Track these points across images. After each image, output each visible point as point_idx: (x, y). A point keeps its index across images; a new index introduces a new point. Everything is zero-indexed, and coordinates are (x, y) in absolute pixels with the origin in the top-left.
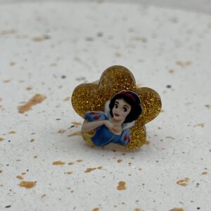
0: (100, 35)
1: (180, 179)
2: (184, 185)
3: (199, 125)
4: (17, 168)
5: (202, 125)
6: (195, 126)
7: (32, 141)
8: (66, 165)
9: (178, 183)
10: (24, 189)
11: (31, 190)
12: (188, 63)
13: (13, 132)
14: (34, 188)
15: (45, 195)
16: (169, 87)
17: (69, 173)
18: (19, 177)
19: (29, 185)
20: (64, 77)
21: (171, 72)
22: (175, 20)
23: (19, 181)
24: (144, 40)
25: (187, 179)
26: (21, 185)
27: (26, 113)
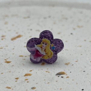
0: (50, 17)
1: (66, 63)
2: (68, 65)
3: (79, 46)
4: (5, 57)
5: (81, 46)
6: (78, 47)
7: (13, 49)
8: (24, 57)
9: (65, 64)
10: (6, 63)
11: (9, 64)
12: (82, 27)
13: (7, 46)
14: (10, 63)
15: (13, 66)
16: (72, 34)
17: (24, 59)
18: (5, 60)
19: (8, 62)
20: (31, 30)
21: (74, 29)
22: (81, 13)
23: (5, 61)
24: (67, 19)
25: (69, 63)
26: (5, 62)
27: (14, 40)
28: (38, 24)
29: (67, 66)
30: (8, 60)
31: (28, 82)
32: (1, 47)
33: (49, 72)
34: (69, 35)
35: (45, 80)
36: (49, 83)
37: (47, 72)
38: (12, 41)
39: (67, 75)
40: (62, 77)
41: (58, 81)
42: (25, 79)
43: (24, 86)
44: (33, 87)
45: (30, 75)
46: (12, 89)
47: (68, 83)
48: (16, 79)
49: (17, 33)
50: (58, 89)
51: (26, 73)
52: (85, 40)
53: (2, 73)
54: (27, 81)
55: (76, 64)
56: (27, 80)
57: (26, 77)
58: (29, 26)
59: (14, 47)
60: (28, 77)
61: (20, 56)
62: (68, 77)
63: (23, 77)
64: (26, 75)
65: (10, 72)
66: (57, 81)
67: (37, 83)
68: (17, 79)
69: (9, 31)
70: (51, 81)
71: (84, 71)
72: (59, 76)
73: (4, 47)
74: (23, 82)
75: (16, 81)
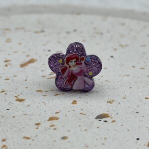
28: (59, 42)
29: (111, 104)
30: (20, 97)
31: (55, 129)
32: (7, 78)
33: (85, 114)
34: (109, 59)
35: (80, 126)
36: (86, 130)
37: (81, 114)
38: (22, 69)
39: (111, 118)
40: (105, 121)
41: (100, 128)
42: (50, 125)
43: (49, 135)
44: (64, 136)
45: (57, 119)
46: (33, 140)
47: (115, 130)
48: (36, 124)
49: (28, 56)
50: (101, 138)
51: (51, 116)
52: (134, 67)
53: (14, 117)
54: (53, 128)
55: (125, 102)
56: (53, 126)
57: (51, 121)
58: (45, 45)
59: (27, 77)
60: (54, 122)
61: (37, 91)
62: (114, 121)
63: (47, 122)
64: (51, 119)
65: (25, 115)
66: (98, 127)
67: (69, 131)
68: (38, 124)
69: (15, 52)
70: (90, 127)
71: (137, 113)
72: (100, 119)
73: (10, 77)
74: (47, 130)
75: (37, 128)
